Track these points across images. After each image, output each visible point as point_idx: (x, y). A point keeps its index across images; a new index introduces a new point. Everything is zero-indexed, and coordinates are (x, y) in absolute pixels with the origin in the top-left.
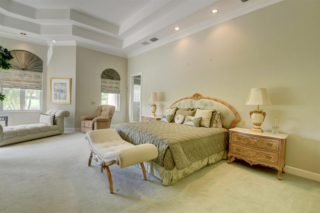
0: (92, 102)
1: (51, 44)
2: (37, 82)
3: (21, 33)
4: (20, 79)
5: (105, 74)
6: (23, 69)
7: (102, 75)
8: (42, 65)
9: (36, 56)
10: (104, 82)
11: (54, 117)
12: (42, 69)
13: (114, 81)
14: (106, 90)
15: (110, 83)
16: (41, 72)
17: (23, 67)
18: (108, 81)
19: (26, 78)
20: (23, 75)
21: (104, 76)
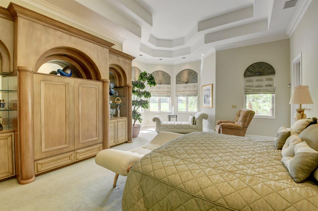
0: (233, 106)
1: (202, 58)
2: (195, 91)
3: (183, 58)
4: (185, 90)
5: (250, 71)
6: (186, 83)
7: (245, 73)
8: (197, 77)
9: (193, 71)
10: (248, 81)
11: (194, 118)
12: (197, 80)
13: (264, 78)
14: (252, 91)
15: (257, 81)
16: (197, 82)
17: (186, 81)
18: (254, 78)
19: (188, 89)
20: (186, 87)
21: (249, 73)
